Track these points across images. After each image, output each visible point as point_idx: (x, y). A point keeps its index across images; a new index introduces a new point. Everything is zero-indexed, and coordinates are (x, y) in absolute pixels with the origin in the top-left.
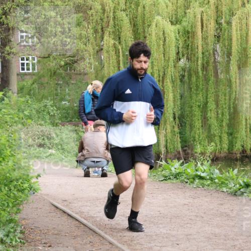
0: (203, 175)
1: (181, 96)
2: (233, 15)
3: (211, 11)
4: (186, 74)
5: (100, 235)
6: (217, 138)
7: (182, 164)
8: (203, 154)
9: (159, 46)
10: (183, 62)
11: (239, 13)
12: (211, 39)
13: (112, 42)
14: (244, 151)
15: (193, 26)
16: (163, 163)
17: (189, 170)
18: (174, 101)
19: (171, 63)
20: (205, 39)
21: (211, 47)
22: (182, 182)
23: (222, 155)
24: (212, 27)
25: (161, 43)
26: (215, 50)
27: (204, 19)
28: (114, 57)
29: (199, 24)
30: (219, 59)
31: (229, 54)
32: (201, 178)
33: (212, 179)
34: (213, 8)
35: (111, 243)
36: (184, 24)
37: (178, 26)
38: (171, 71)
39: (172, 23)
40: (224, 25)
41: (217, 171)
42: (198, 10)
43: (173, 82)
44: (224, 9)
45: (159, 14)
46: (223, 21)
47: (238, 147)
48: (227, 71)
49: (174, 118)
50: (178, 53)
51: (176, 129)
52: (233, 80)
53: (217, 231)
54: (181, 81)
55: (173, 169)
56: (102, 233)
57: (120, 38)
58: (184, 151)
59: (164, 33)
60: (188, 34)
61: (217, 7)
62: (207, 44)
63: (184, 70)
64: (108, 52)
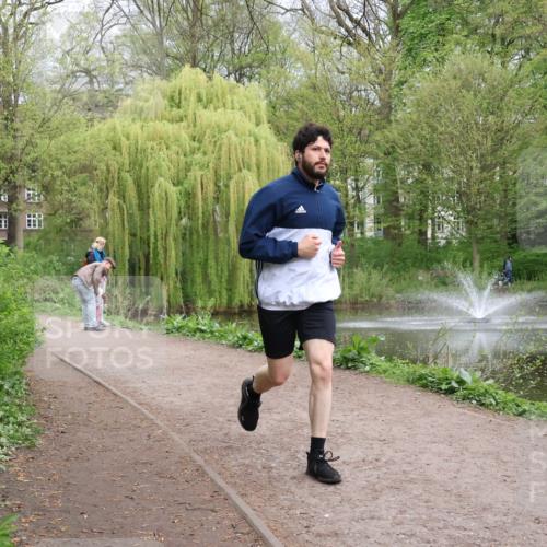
0: (204, 328)
1: (183, 254)
2: (230, 178)
3: (210, 174)
4: (188, 233)
5: (103, 386)
6: (217, 294)
7: (184, 318)
8: (204, 308)
9: (161, 205)
10: (184, 221)
11: (235, 177)
12: (210, 200)
13: (117, 201)
14: (242, 306)
15: (194, 188)
16: (166, 317)
17: (191, 324)
18: (176, 259)
19: (173, 222)
20: (205, 200)
21: (210, 208)
22: (184, 335)
23: (222, 309)
24: (211, 188)
25: (164, 203)
26: (214, 211)
27: (205, 181)
28: (119, 215)
29: (200, 186)
30: (218, 219)
31: (228, 215)
32: (202, 331)
33: (212, 332)
34: (212, 171)
35: (115, 394)
36: (186, 186)
37: (180, 188)
38: (173, 229)
39: (174, 184)
40: (223, 188)
41: (217, 325)
42: (199, 173)
43: (175, 240)
44: (222, 173)
45: (161, 176)
46: (221, 184)
47: (236, 302)
48: (226, 230)
49: (177, 274)
50: (180, 213)
51: (179, 285)
52: (232, 239)
53: (216, 381)
54: (183, 238)
55: (175, 323)
56: (106, 385)
57: (124, 197)
58: (186, 305)
59: (166, 194)
60: (189, 195)
61: (216, 172)
62: (207, 205)
63: (185, 228)
64: (113, 210)
